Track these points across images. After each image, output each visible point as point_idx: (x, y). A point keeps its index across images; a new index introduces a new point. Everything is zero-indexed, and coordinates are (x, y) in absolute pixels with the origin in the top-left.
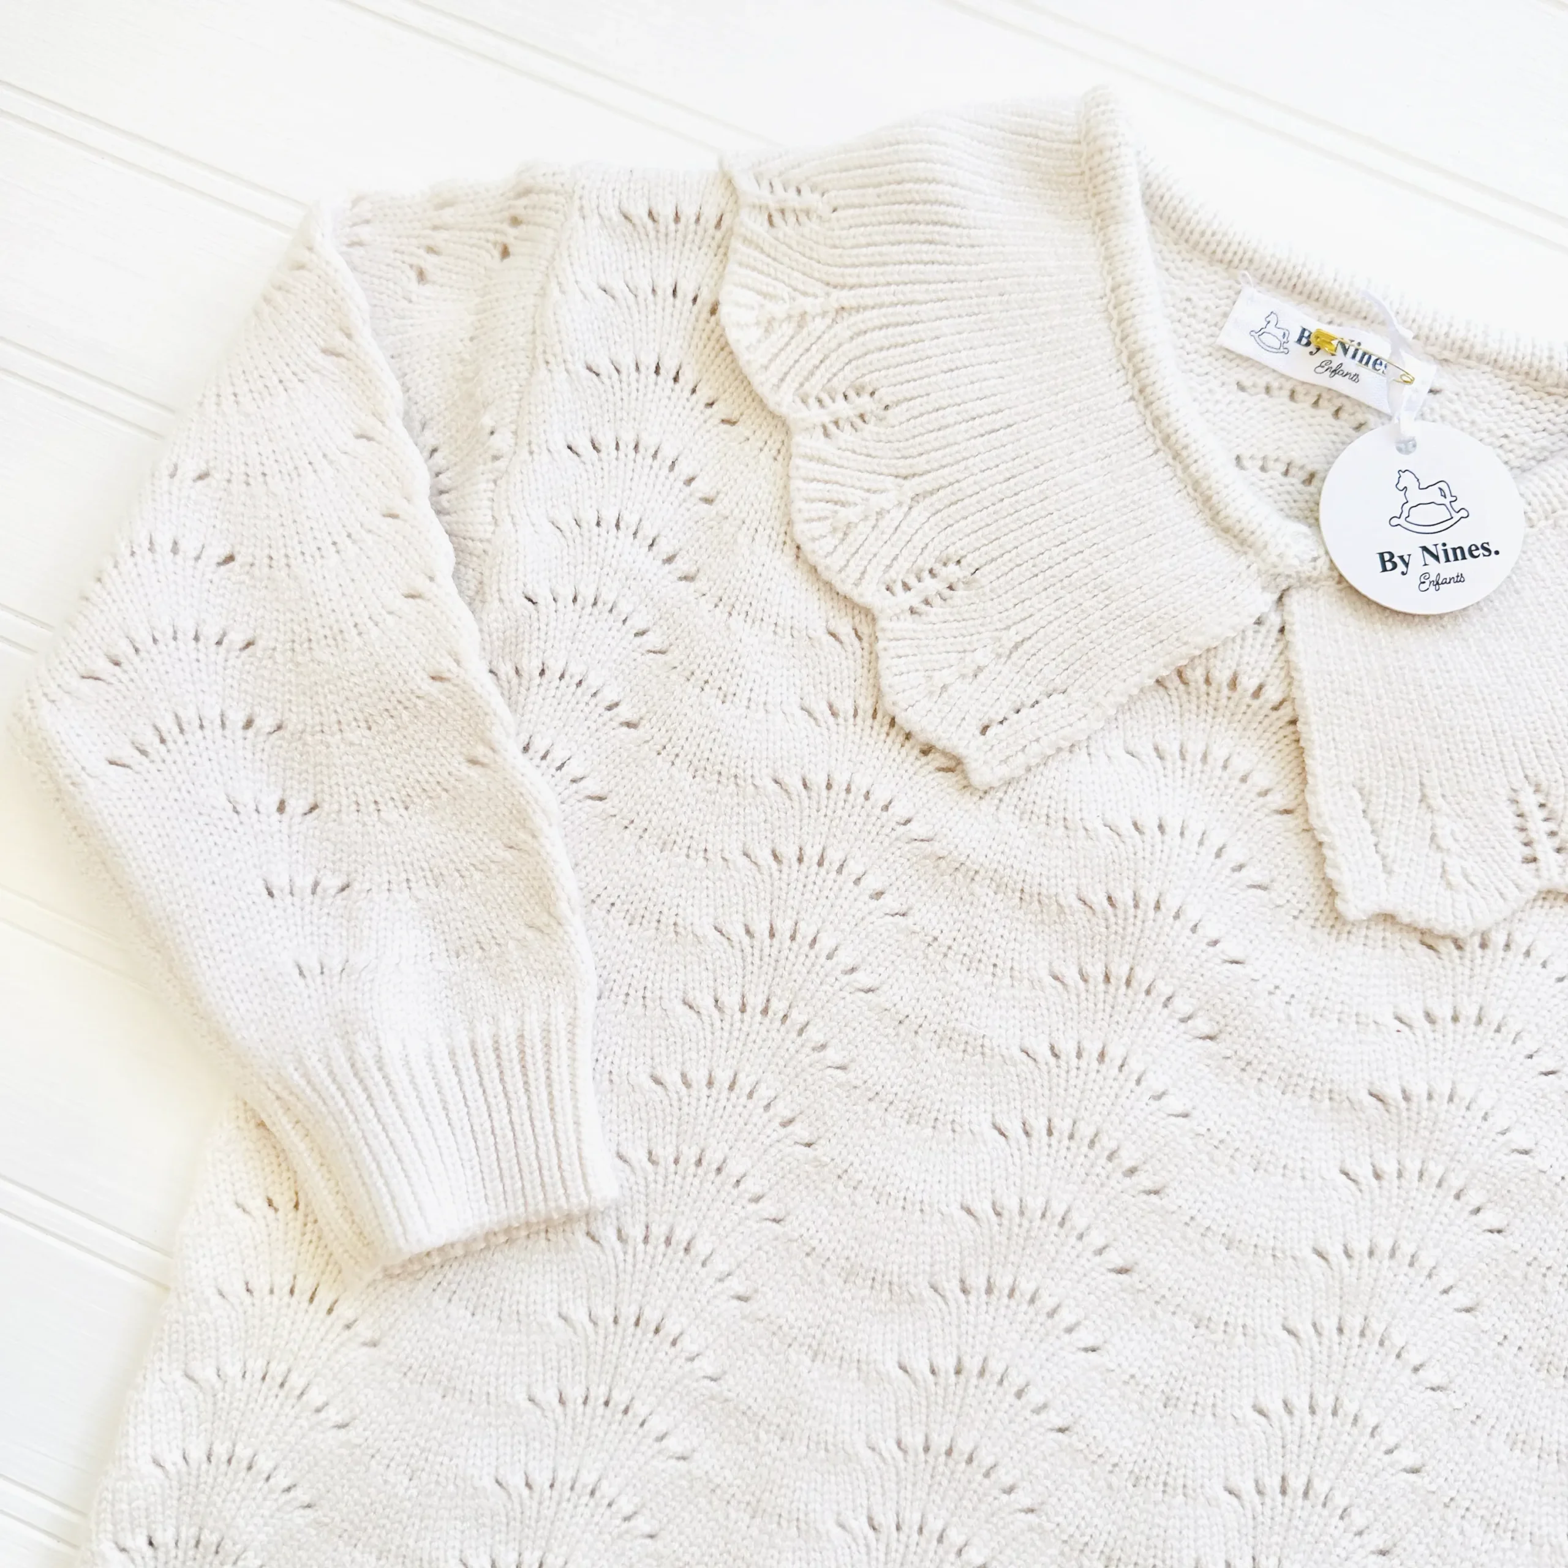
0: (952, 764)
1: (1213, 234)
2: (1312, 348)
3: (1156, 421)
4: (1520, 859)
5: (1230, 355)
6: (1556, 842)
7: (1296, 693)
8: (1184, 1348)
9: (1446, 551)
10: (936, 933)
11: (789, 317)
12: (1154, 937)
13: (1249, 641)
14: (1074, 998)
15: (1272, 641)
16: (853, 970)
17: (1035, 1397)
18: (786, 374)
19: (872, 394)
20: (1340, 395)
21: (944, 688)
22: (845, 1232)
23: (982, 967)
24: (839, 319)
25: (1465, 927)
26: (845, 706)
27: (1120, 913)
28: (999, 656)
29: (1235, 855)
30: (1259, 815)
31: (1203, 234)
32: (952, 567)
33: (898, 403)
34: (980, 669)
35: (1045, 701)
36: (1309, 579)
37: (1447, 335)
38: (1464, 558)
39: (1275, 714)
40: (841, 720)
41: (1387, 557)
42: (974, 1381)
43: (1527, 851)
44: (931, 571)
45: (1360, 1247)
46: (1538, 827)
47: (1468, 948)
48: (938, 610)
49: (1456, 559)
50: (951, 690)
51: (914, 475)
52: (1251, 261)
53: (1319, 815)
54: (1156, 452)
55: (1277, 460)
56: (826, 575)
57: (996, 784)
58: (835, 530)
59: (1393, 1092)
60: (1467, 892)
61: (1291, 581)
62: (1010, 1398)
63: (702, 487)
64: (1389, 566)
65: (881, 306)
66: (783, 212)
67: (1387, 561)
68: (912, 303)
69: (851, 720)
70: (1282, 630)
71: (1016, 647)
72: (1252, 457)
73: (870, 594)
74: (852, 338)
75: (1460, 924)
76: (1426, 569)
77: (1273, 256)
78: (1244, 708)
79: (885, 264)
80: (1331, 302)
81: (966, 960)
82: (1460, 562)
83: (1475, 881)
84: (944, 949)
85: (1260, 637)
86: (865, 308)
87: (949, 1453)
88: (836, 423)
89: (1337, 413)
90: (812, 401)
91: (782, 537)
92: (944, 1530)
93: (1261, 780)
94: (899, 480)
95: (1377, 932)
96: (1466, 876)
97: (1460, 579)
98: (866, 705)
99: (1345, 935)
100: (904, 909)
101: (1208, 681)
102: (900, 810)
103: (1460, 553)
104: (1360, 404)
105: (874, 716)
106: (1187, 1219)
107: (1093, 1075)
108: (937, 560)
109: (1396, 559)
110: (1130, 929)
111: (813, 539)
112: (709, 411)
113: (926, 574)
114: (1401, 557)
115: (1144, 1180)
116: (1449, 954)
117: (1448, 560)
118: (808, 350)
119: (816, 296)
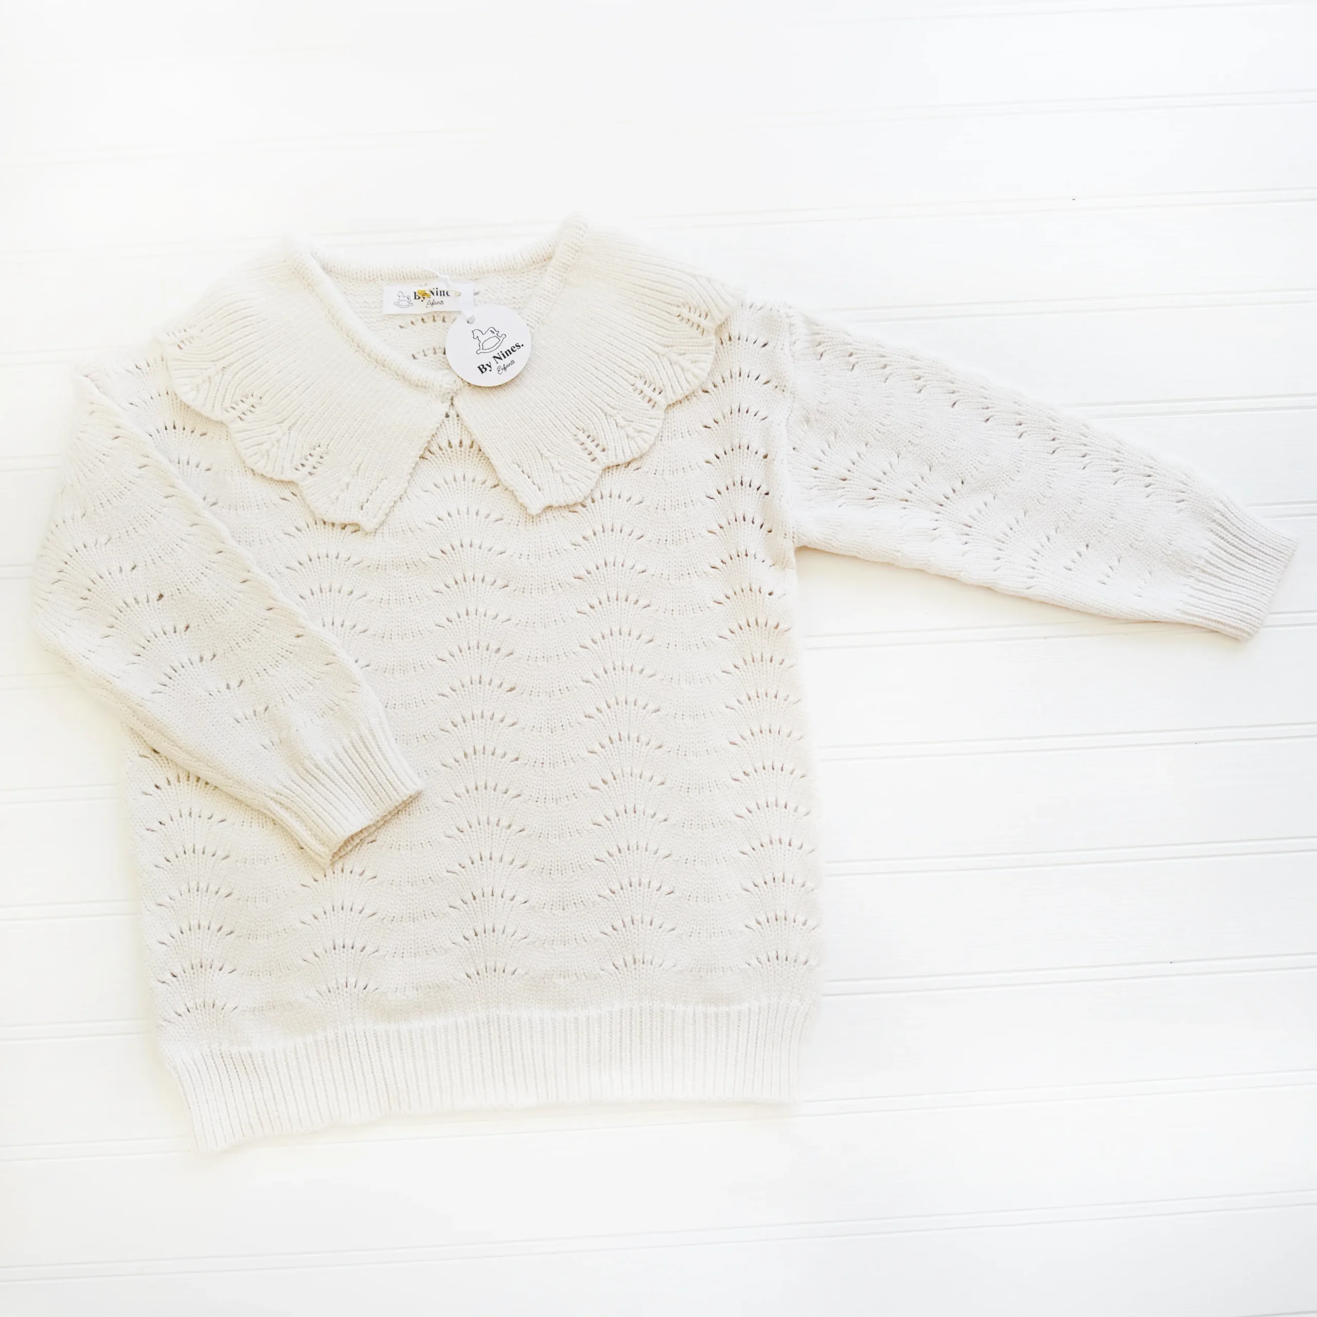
0: (356, 528)
1: (361, 272)
2: (422, 299)
3: (369, 355)
4: (590, 461)
5: (391, 316)
6: (600, 448)
7: (474, 437)
8: (548, 707)
9: (503, 354)
10: (381, 596)
11: (204, 381)
12: (466, 558)
13: (447, 425)
14: (448, 597)
15: (456, 421)
16: (354, 626)
17: (499, 752)
18: (214, 404)
19: (252, 396)
20: (441, 312)
21: (337, 498)
22: (398, 726)
23: (405, 601)
24: (224, 372)
25: (580, 497)
26: (302, 525)
27: (449, 555)
28: (353, 476)
29: (483, 512)
30: (487, 492)
31: (357, 273)
32: (317, 449)
33: (264, 394)
34: (348, 484)
35: (380, 486)
36: (457, 390)
37: (470, 268)
38: (511, 353)
39: (472, 450)
40: (303, 532)
41: (481, 367)
42: (474, 757)
43: (591, 457)
44: (310, 455)
45: (598, 637)
46: (591, 446)
47: (587, 505)
48: (320, 468)
49: (508, 355)
50: (340, 498)
51: (285, 420)
52: (381, 275)
53: (506, 481)
54: (376, 367)
55: (429, 349)
56: (268, 476)
57: (377, 527)
58: (263, 456)
59: (583, 573)
60: (575, 483)
61: (451, 394)
62: (491, 757)
63: (204, 466)
64: (484, 370)
65: (239, 360)
66: (183, 342)
67: (482, 369)
68: (250, 353)
69: (307, 529)
70: (458, 416)
71: (358, 470)
72: (418, 353)
73: (289, 475)
74: (233, 377)
75: (577, 496)
76: (498, 365)
77: (388, 269)
78: (459, 453)
79: (231, 343)
80: (421, 277)
81: (398, 602)
82: (510, 356)
83: (575, 477)
84: (387, 601)
85: (451, 422)
86: (233, 363)
87: (477, 788)
88: (244, 414)
89: (444, 321)
90: (230, 410)
91: (244, 469)
92: (488, 819)
93: (480, 478)
94: (281, 424)
95: (550, 515)
96: (572, 478)
97: (513, 362)
98: (311, 521)
99: (538, 523)
100: (364, 594)
101: (440, 448)
102: (343, 556)
103: (508, 353)
104: (450, 312)
105: (316, 523)
106: (527, 658)
107: (467, 621)
108: (310, 449)
109: (485, 366)
110: (456, 559)
111: (256, 463)
112: (193, 434)
113: (309, 457)
114: (487, 365)
115: (503, 651)
116: (582, 511)
117: (505, 357)
118: (218, 390)
119: (210, 368)
